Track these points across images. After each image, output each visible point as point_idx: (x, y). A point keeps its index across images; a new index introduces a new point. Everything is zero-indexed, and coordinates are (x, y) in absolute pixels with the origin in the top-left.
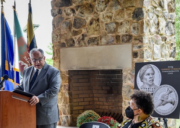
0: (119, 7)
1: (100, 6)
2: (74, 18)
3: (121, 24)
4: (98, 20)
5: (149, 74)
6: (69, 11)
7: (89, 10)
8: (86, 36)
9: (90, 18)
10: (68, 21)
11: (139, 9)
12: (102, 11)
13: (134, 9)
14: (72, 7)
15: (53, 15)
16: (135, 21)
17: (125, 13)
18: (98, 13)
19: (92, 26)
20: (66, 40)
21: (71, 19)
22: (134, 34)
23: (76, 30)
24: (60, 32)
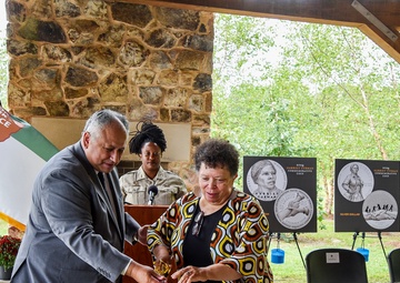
0: (170, 66)
1: (131, 58)
2: (67, 66)
3: (171, 91)
4: (125, 78)
5: (267, 174)
6: (57, 52)
7: (107, 58)
8: (97, 101)
9: (107, 73)
10: (52, 69)
11: (205, 75)
12: (134, 65)
13: (196, 74)
14: (65, 46)
15: (12, 51)
16: (197, 91)
17: (180, 77)
18: (126, 67)
19: (111, 86)
20: (47, 103)
21: (61, 67)
22: (195, 110)
23: (74, 88)
24: (31, 87)
